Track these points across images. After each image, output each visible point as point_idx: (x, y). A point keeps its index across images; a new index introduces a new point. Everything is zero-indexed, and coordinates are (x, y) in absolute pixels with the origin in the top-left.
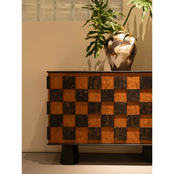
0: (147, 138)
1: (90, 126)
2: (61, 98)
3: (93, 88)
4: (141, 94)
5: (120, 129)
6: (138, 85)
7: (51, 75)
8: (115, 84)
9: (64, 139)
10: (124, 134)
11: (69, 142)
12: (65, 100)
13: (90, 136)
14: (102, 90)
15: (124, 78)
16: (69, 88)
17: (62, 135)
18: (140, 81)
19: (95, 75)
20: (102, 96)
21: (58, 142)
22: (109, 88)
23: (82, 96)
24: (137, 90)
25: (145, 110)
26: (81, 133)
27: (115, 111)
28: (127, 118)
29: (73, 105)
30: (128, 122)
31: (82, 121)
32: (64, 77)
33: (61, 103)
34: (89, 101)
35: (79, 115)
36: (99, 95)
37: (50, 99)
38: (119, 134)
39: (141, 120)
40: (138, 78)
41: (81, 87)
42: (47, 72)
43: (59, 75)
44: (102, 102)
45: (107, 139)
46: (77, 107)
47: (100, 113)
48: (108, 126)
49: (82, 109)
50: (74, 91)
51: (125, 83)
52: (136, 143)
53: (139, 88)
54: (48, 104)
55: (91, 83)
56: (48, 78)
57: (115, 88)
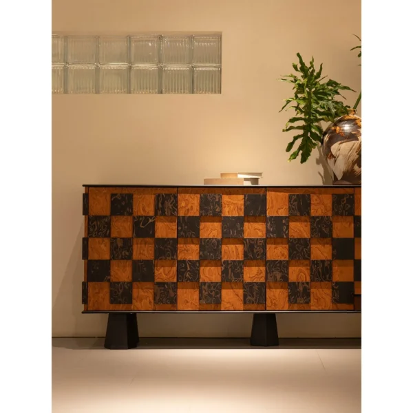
0: (256, 300)
1: (157, 280)
2: (108, 232)
3: (163, 214)
4: (246, 224)
5: (210, 285)
6: (241, 209)
7: (90, 191)
8: (201, 208)
9: (112, 302)
10: (217, 293)
11: (121, 308)
12: (114, 235)
13: (157, 298)
14: (178, 217)
15: (217, 197)
16: (122, 214)
17: (108, 296)
18: (245, 202)
19: (167, 192)
20: (180, 228)
21: (101, 309)
22: (191, 214)
23: (144, 228)
24: (238, 218)
25: (253, 251)
26: (141, 293)
27: (201, 253)
28: (222, 265)
29: (127, 244)
30: (222, 273)
31: (143, 272)
32: (113, 195)
33: (107, 240)
34: (156, 237)
35: (139, 261)
36: (174, 226)
37: (89, 234)
38: (207, 293)
39: (246, 270)
40: (242, 197)
41: (142, 213)
42: (83, 186)
43: (105, 190)
44: (179, 239)
45: (187, 302)
46: (135, 247)
47: (175, 257)
48: (188, 279)
49: (143, 251)
50: (130, 218)
51: (218, 205)
52: (237, 308)
53: (242, 214)
54: (85, 242)
55: (160, 205)
56: (86, 196)
57: (201, 215)
